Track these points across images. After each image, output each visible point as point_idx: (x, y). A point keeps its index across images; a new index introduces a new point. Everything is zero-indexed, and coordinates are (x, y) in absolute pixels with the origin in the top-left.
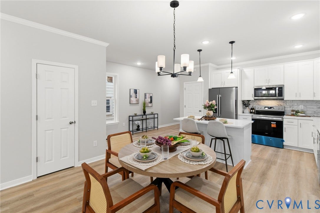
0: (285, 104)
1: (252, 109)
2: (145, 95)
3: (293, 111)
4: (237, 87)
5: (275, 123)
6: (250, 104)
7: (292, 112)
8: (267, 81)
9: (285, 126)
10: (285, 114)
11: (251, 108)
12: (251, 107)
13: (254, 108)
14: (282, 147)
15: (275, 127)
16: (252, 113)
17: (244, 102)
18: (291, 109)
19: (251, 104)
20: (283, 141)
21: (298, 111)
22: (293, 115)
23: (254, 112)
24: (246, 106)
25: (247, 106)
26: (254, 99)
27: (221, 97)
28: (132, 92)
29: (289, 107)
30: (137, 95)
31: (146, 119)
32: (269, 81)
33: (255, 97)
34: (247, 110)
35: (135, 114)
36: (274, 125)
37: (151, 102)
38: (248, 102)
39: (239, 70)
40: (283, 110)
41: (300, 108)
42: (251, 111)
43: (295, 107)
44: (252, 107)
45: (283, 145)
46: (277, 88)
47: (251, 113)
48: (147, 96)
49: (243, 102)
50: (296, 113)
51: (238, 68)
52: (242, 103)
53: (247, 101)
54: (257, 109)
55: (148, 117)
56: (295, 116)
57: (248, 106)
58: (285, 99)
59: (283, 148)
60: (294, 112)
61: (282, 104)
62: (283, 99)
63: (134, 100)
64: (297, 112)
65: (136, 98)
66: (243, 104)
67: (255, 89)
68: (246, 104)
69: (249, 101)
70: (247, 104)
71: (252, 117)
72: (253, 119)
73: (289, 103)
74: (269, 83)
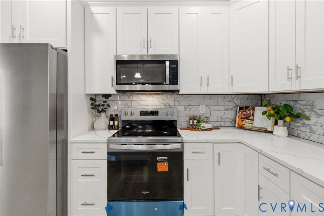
0: (176, 103)
1: (112, 118)
3: (192, 119)
6: (109, 106)
11: (112, 115)
12: (111, 112)
13: (116, 115)
15: (167, 170)
16: (113, 129)
17: (95, 101)
19: (112, 103)
22: (192, 128)
23: (118, 125)
24: (99, 112)
25: (103, 111)
26: (117, 91)
29: (183, 110)
33: (117, 84)
34: (103, 121)
36: (163, 166)
38: (104, 99)
40: (174, 118)
41: (201, 110)
42: (112, 123)
43: (193, 109)
44: (112, 113)
46: (167, 63)
47: (111, 127)
49: (92, 99)
50: (198, 123)
52: (90, 102)
53: (104, 95)
54: (124, 118)
56: (198, 129)
57: (105, 111)
58: (180, 92)
60: (195, 121)
61: (171, 103)
66: (92, 104)
67: (120, 63)
69: (107, 96)
70: (103, 105)
71: (108, 147)
72: (110, 154)
73: (183, 101)
74: (150, 50)
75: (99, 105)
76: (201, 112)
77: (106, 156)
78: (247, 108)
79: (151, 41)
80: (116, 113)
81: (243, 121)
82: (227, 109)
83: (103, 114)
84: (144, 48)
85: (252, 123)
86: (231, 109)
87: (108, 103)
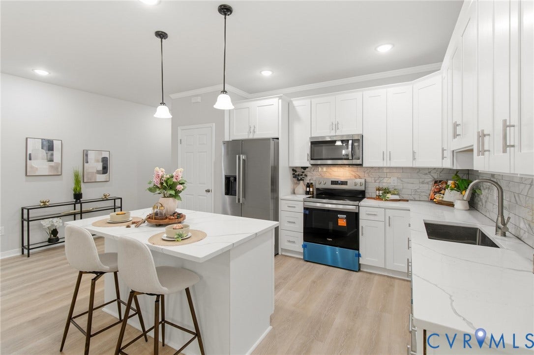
0: (366, 175)
1: (309, 185)
2: (86, 155)
3: (379, 190)
4: (278, 139)
5: (345, 216)
6: (306, 176)
7: (378, 192)
8: (334, 128)
9: (362, 223)
10: (367, 195)
11: (308, 183)
12: (307, 180)
13: (312, 183)
14: (358, 268)
15: (345, 225)
16: (308, 194)
17: (296, 172)
18: (377, 185)
19: (309, 174)
20: (359, 255)
21: (388, 189)
22: (379, 198)
23: (313, 191)
24: (299, 180)
25: (301, 180)
26: (312, 165)
27: (244, 160)
28: (35, 146)
29: (373, 181)
30: (52, 155)
31: (81, 213)
32: (336, 127)
33: (312, 159)
34: (301, 187)
35: (43, 202)
36: (342, 222)
37: (105, 170)
38: (303, 170)
39: (280, 101)
40: (362, 188)
41: (392, 182)
42: (308, 189)
43: (383, 181)
44: (309, 182)
45: (360, 264)
46: (350, 142)
47: (307, 193)
48: (92, 156)
49: (293, 170)
50: (384, 193)
51: (280, 98)
52: (292, 172)
53: (302, 168)
54: (318, 186)
55: (85, 207)
56: (382, 199)
57: (303, 180)
58: (364, 165)
59: (359, 270)
60: (381, 192)
61: (361, 174)
62: (361, 165)
63: (40, 165)
64: (386, 191)
65: (51, 160)
66: (293, 174)
67: (313, 143)
68: (298, 174)
69: (305, 168)
70: (301, 175)
71: (304, 204)
72: (306, 209)
73: (373, 173)
74: (337, 131)
75: (299, 175)
76: (392, 184)
77: (302, 211)
78: (440, 181)
79: (338, 123)
80: (311, 182)
81: (435, 195)
82: (423, 183)
83: (301, 182)
84: (332, 129)
85: (443, 197)
86: (428, 183)
87: (306, 173)
